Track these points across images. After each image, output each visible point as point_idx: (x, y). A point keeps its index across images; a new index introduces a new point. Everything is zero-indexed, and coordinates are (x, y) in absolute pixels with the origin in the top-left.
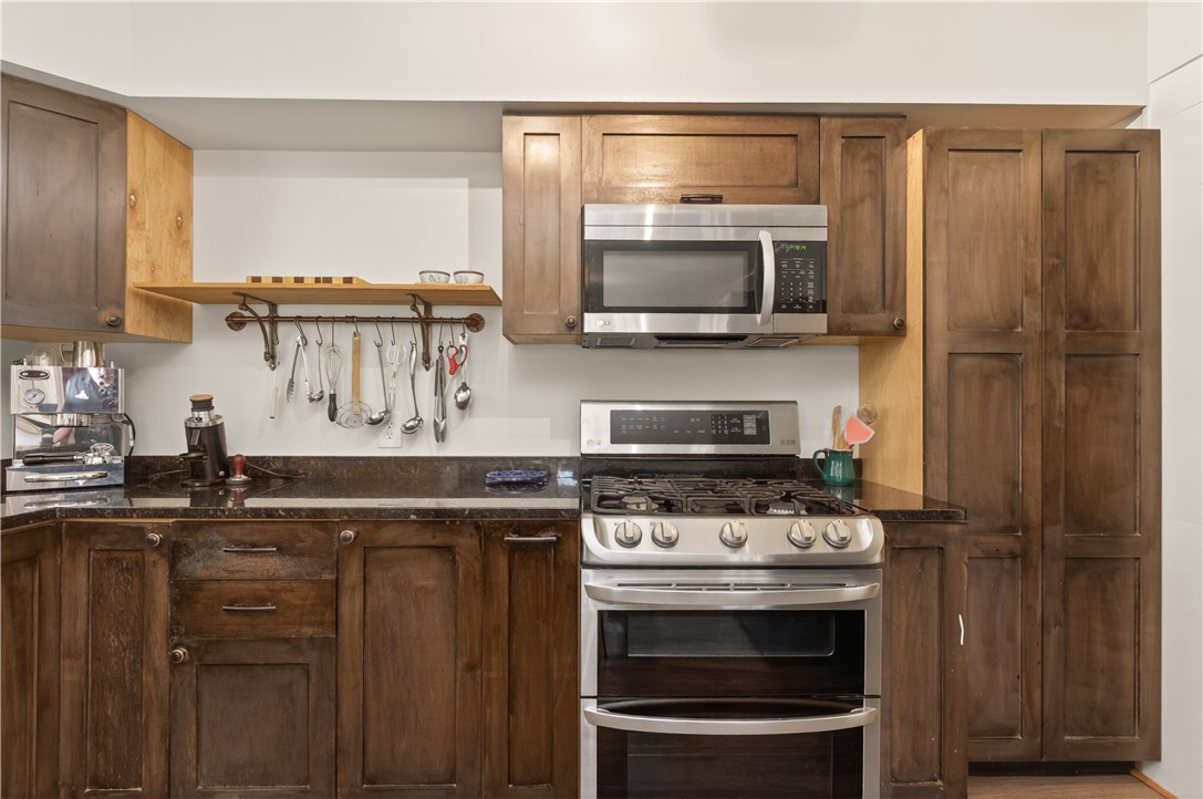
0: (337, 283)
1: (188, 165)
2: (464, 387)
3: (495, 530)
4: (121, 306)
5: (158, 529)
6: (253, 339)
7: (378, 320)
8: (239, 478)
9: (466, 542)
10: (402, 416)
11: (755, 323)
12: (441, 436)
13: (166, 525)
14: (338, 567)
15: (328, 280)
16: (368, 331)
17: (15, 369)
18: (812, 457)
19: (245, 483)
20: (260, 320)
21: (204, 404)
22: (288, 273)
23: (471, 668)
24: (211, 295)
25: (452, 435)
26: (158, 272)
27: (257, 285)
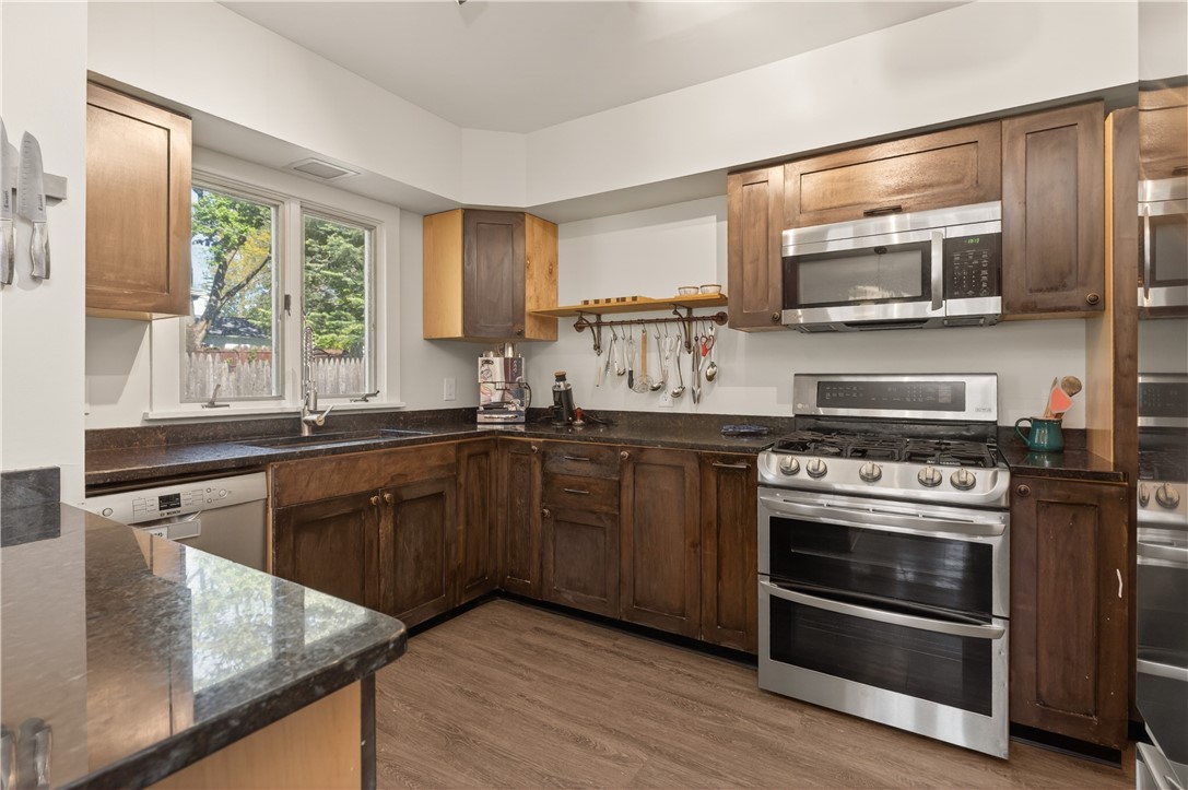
0: (629, 301)
1: (555, 234)
2: (713, 365)
3: (708, 459)
4: (523, 323)
5: (537, 444)
6: (587, 337)
7: (657, 321)
8: (579, 422)
9: (691, 466)
10: (673, 386)
11: (925, 310)
12: (697, 399)
13: (539, 442)
14: (621, 472)
15: (624, 299)
16: (652, 329)
17: (480, 359)
18: (1014, 425)
19: (581, 425)
20: (590, 325)
21: (561, 378)
22: (602, 297)
23: (694, 545)
24: (566, 313)
25: (705, 399)
26: (540, 301)
27: (586, 306)
